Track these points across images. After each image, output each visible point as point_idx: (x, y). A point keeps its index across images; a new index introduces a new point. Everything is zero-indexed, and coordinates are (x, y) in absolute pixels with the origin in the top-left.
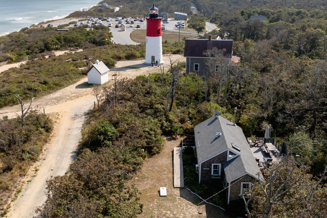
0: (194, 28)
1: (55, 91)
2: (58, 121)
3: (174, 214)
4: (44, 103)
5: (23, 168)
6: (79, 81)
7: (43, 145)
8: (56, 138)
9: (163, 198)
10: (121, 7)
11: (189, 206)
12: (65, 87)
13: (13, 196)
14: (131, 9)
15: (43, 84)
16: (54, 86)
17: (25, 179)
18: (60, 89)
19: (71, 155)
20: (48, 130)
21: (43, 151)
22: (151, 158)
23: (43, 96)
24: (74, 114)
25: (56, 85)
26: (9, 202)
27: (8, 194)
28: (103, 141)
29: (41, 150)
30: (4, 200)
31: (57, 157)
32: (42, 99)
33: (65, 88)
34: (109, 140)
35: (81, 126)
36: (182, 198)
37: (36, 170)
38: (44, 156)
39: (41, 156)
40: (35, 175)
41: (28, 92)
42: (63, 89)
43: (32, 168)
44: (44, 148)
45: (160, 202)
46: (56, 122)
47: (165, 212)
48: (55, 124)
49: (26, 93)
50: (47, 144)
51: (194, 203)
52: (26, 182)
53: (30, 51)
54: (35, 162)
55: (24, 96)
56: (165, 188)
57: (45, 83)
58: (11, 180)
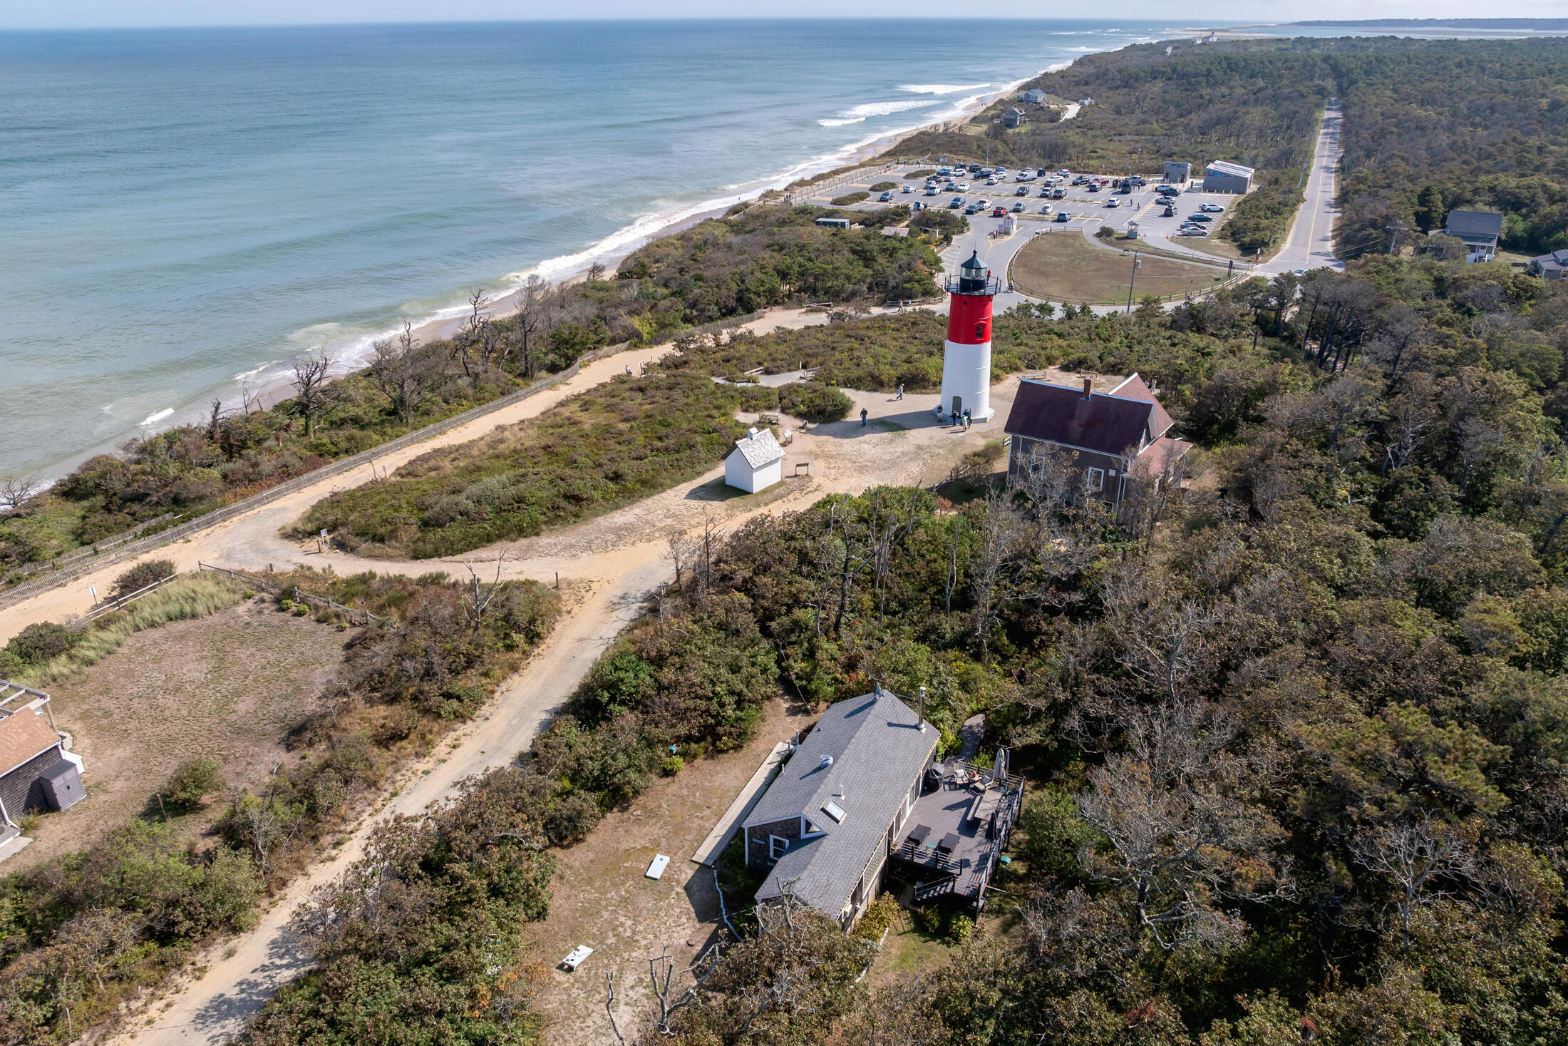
0: (1235, 241)
1: (634, 502)
2: (576, 609)
3: (634, 932)
4: (584, 542)
5: (429, 736)
6: (709, 470)
7: (504, 678)
8: (543, 661)
9: (647, 882)
10: (1086, 102)
11: (684, 920)
12: (664, 491)
13: (379, 804)
14: (1118, 112)
15: (612, 479)
16: (638, 486)
17: (420, 766)
18: (648, 496)
19: (544, 716)
20: (534, 637)
21: (497, 695)
22: (709, 761)
23: (597, 515)
24: (620, 593)
25: (644, 483)
26: (365, 816)
27: (371, 796)
28: (608, 703)
29: (493, 692)
30: (358, 809)
31: (514, 718)
32: (589, 527)
33: (663, 495)
34: (622, 703)
35: (615, 634)
36: (684, 895)
37: (454, 747)
38: (492, 710)
39: (485, 710)
40: (446, 757)
41: (564, 504)
42: (656, 497)
43: (450, 738)
44: (504, 686)
45: (636, 891)
46: (569, 612)
47: (622, 919)
48: (565, 616)
49: (558, 508)
50: (516, 677)
51: (697, 915)
52: (419, 773)
53: (695, 313)
54: (464, 722)
55: (551, 514)
56: (667, 859)
57: (616, 477)
58: (393, 763)
